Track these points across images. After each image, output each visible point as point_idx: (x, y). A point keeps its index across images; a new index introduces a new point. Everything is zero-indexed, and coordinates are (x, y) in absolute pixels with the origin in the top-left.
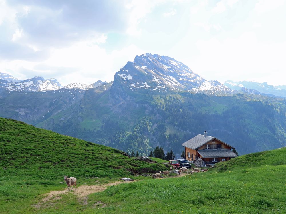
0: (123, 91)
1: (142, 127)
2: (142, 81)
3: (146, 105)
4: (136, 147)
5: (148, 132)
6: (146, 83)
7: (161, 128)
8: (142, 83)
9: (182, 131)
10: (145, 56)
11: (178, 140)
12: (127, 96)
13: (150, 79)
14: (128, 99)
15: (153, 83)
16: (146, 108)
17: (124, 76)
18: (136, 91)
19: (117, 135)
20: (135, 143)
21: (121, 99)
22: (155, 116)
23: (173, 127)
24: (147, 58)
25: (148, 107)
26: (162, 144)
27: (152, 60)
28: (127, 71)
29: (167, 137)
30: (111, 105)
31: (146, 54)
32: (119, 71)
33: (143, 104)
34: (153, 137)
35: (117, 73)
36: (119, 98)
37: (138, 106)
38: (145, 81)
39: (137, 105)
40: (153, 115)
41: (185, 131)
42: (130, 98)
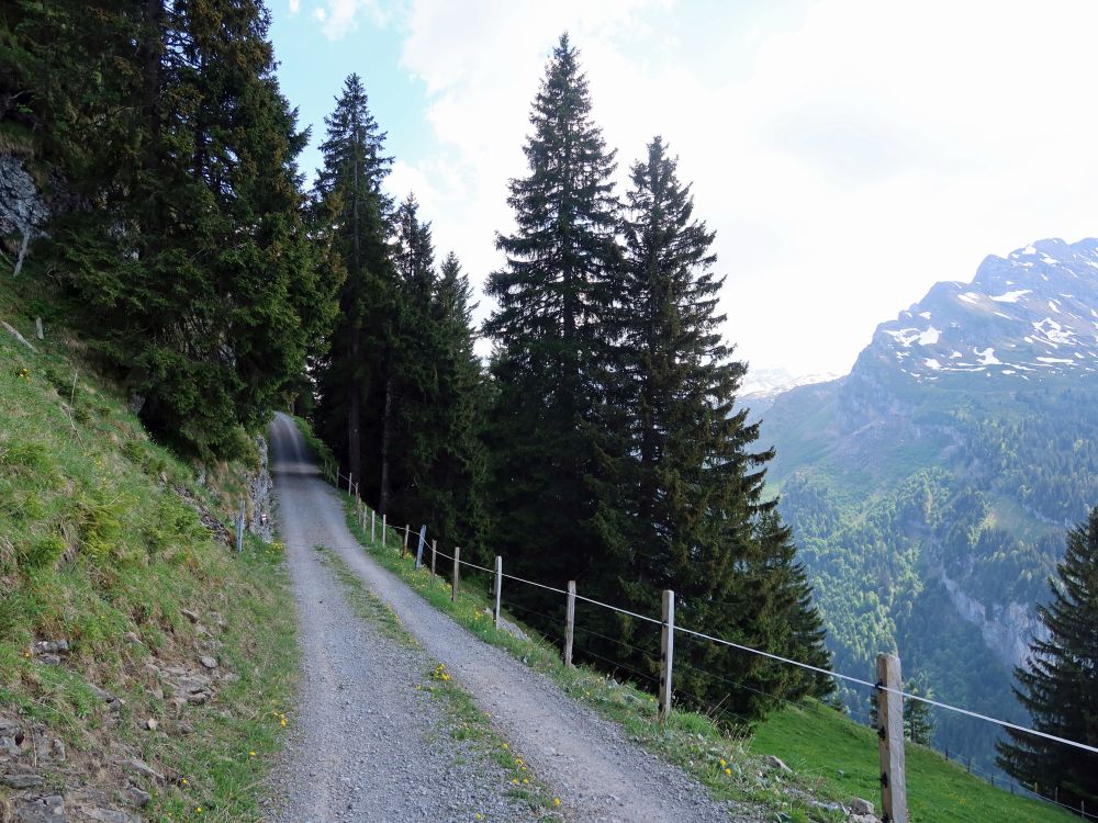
0: (879, 386)
1: (905, 503)
2: (974, 344)
3: (947, 430)
4: (851, 571)
5: (923, 523)
6: (990, 351)
7: (967, 508)
8: (975, 351)
9: (1045, 520)
10: (1032, 251)
11: (1003, 555)
12: (891, 403)
13: (1012, 336)
14: (894, 410)
15: (1023, 350)
16: (947, 440)
17: (908, 335)
18: (932, 382)
19: (801, 530)
20: (852, 557)
21: (872, 412)
22: (967, 465)
23: (1013, 506)
24: (1035, 258)
25: (955, 437)
26: (951, 566)
27: (1057, 264)
28: (927, 315)
29: (974, 537)
30: (835, 433)
31: (1036, 245)
32: (896, 319)
33: (936, 426)
34: (935, 541)
35: (881, 327)
36: (864, 411)
37: (919, 435)
38: (989, 345)
39: (918, 430)
40: (963, 463)
41: (1056, 522)
42: (901, 409)
